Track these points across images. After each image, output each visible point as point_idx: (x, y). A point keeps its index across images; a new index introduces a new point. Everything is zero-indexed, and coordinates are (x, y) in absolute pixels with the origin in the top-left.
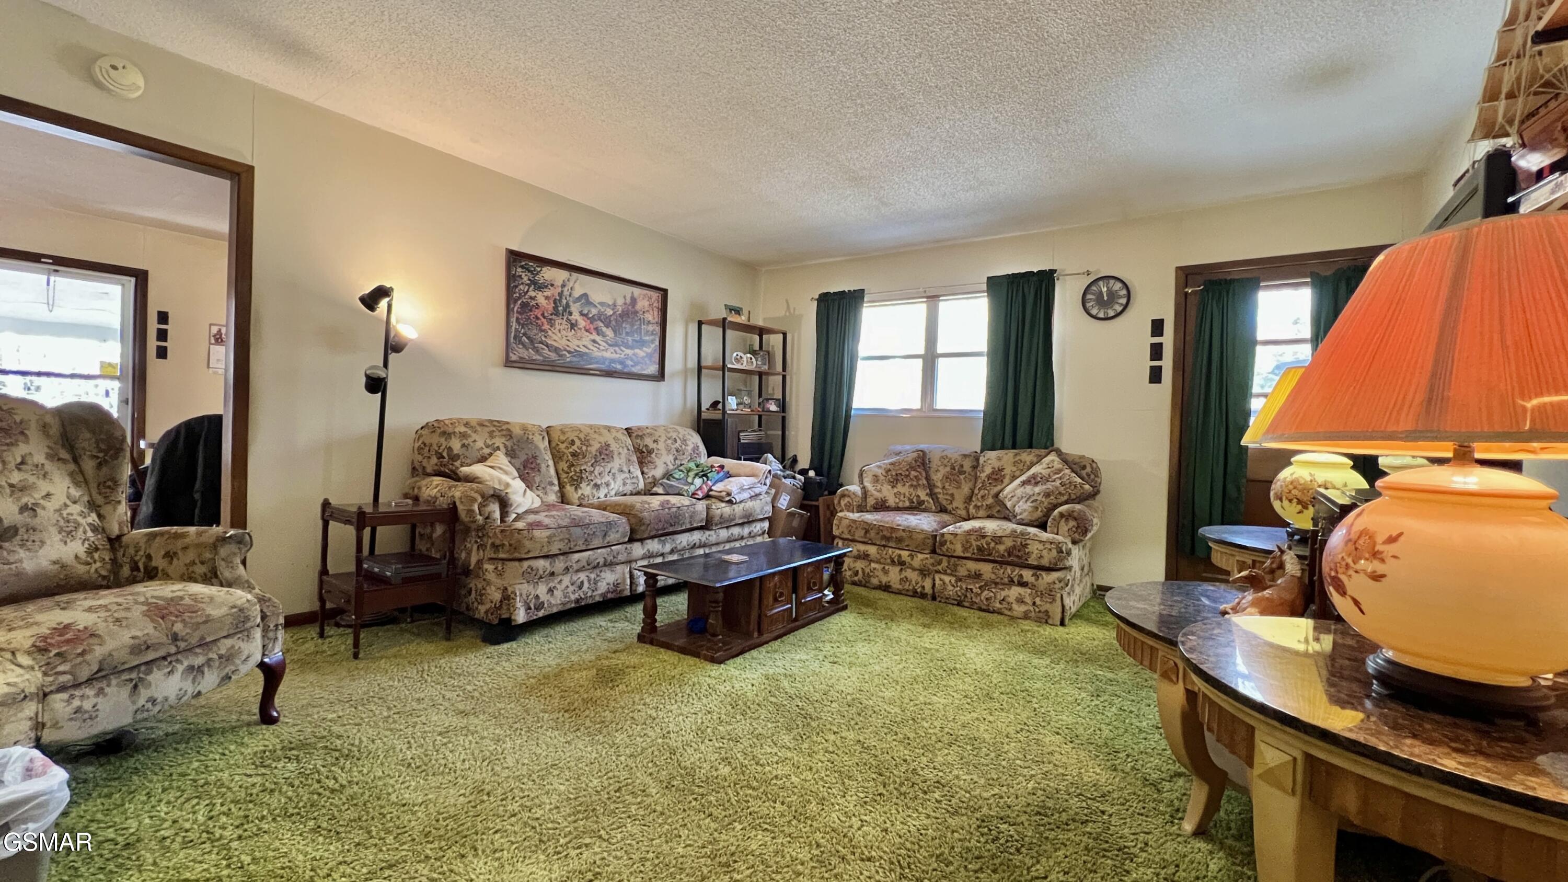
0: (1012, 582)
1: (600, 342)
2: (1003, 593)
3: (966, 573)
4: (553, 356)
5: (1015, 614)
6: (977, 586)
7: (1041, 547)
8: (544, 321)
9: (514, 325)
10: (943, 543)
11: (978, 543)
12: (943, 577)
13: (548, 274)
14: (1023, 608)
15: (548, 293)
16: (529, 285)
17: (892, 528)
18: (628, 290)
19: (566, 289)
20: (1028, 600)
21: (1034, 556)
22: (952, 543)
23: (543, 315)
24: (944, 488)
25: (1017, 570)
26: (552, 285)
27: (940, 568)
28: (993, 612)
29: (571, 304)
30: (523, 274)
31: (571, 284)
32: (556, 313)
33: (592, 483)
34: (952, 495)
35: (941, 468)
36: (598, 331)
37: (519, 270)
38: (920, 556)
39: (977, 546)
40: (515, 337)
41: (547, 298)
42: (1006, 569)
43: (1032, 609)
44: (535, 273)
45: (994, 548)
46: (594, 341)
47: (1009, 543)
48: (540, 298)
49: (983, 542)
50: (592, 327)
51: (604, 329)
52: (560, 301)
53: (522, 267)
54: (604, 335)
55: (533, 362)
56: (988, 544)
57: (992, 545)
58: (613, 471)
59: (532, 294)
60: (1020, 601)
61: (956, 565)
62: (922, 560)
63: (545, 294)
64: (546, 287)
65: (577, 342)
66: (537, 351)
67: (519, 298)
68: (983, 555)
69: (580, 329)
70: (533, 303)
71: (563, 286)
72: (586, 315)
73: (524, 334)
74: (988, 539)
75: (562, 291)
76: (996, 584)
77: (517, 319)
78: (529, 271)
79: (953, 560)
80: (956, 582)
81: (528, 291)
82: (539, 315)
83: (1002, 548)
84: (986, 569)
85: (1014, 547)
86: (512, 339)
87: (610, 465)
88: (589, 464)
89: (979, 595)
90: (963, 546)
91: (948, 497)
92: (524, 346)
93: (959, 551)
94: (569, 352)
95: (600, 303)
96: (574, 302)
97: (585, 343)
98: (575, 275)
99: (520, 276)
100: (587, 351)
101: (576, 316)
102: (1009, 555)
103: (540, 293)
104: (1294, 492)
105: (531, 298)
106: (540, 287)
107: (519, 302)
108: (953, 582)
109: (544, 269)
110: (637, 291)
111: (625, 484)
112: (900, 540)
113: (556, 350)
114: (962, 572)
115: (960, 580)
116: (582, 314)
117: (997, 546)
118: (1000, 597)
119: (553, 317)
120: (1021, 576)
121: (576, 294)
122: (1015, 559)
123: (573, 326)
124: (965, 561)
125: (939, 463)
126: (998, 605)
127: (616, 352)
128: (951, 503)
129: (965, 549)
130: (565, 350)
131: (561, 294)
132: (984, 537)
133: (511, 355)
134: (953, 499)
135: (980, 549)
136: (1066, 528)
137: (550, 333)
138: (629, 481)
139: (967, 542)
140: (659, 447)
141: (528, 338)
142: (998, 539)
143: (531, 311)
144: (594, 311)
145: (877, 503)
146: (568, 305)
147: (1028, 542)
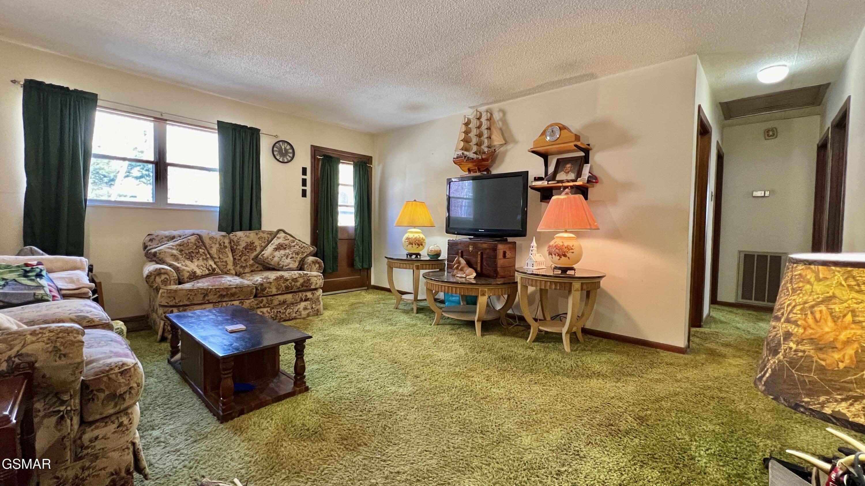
0: (301, 300)
2: (297, 308)
3: (278, 303)
5: (303, 316)
6: (283, 308)
7: (316, 279)
10: (264, 289)
11: (285, 284)
12: (262, 310)
14: (307, 312)
17: (226, 288)
20: (309, 307)
21: (314, 284)
22: (269, 288)
24: (219, 258)
25: (304, 294)
27: (262, 305)
28: (292, 319)
34: (226, 262)
35: (213, 245)
38: (248, 302)
39: (285, 286)
42: (299, 295)
43: (311, 311)
45: (294, 285)
47: (301, 281)
49: (288, 283)
56: (291, 284)
57: (293, 283)
60: (305, 309)
61: (272, 300)
62: (250, 303)
68: (289, 290)
74: (290, 281)
76: (293, 304)
79: (269, 298)
80: (271, 310)
83: (298, 284)
84: (289, 297)
85: (304, 282)
89: (285, 313)
90: (277, 288)
91: (224, 264)
93: (274, 291)
102: (302, 287)
104: (417, 241)
108: (269, 310)
112: (233, 295)
114: (276, 302)
115: (273, 308)
117: (296, 284)
118: (295, 310)
120: (306, 296)
122: (305, 288)
124: (277, 297)
125: (211, 242)
126: (294, 315)
128: (226, 267)
129: (278, 289)
132: (287, 280)
134: (227, 264)
135: (287, 287)
136: (315, 268)
139: (279, 285)
142: (295, 280)
145: (190, 275)
147: (310, 278)
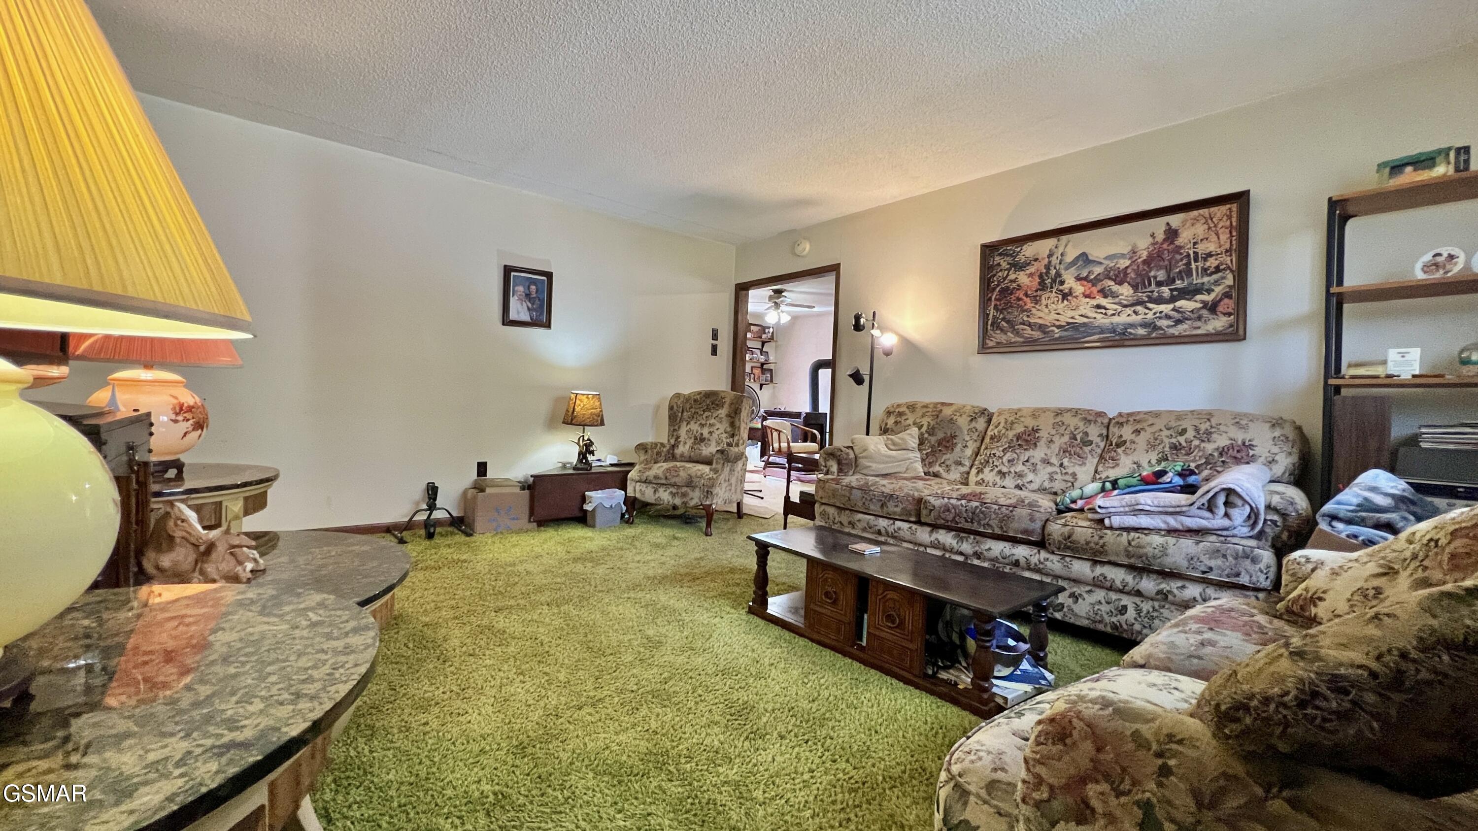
1: (1108, 306)
4: (1037, 334)
8: (1028, 300)
9: (992, 312)
13: (1029, 250)
15: (1031, 269)
16: (1009, 270)
18: (1158, 225)
19: (1054, 258)
23: (1026, 295)
26: (1036, 260)
29: (1063, 272)
30: (1002, 261)
31: (1061, 250)
32: (1043, 287)
33: (996, 469)
36: (1104, 293)
37: (997, 259)
40: (992, 325)
41: (1031, 275)
44: (1014, 255)
46: (1098, 307)
48: (1023, 278)
50: (1095, 290)
51: (1115, 288)
52: (1047, 273)
53: (1000, 255)
54: (1114, 295)
55: (1010, 344)
58: (1032, 461)
59: (1012, 276)
63: (1028, 272)
64: (1029, 264)
65: (1070, 313)
66: (1017, 333)
67: (998, 285)
69: (1076, 297)
70: (1014, 285)
71: (1050, 255)
72: (1085, 279)
73: (1004, 319)
75: (1050, 262)
77: (996, 305)
78: (1008, 255)
81: (1008, 275)
82: (1021, 296)
86: (987, 326)
87: (1031, 453)
88: (1001, 449)
92: (1002, 330)
94: (1059, 327)
95: (1106, 258)
96: (1067, 269)
97: (1083, 312)
98: (1064, 238)
99: (999, 265)
100: (1085, 320)
101: (1070, 282)
103: (1022, 273)
105: (1011, 281)
106: (1021, 267)
107: (998, 289)
109: (1024, 248)
110: (1175, 220)
111: (1052, 479)
113: (1041, 328)
116: (1078, 279)
119: (1039, 293)
121: (1069, 259)
123: (1066, 296)
127: (1135, 313)
130: (1054, 325)
131: (1048, 267)
133: (988, 341)
137: (1034, 311)
138: (1058, 477)
140: (1137, 440)
141: (1008, 322)
143: (1011, 294)
144: (1098, 270)
146: (1058, 275)
